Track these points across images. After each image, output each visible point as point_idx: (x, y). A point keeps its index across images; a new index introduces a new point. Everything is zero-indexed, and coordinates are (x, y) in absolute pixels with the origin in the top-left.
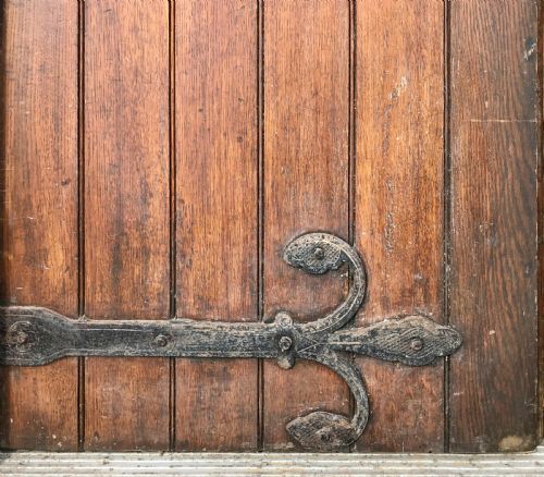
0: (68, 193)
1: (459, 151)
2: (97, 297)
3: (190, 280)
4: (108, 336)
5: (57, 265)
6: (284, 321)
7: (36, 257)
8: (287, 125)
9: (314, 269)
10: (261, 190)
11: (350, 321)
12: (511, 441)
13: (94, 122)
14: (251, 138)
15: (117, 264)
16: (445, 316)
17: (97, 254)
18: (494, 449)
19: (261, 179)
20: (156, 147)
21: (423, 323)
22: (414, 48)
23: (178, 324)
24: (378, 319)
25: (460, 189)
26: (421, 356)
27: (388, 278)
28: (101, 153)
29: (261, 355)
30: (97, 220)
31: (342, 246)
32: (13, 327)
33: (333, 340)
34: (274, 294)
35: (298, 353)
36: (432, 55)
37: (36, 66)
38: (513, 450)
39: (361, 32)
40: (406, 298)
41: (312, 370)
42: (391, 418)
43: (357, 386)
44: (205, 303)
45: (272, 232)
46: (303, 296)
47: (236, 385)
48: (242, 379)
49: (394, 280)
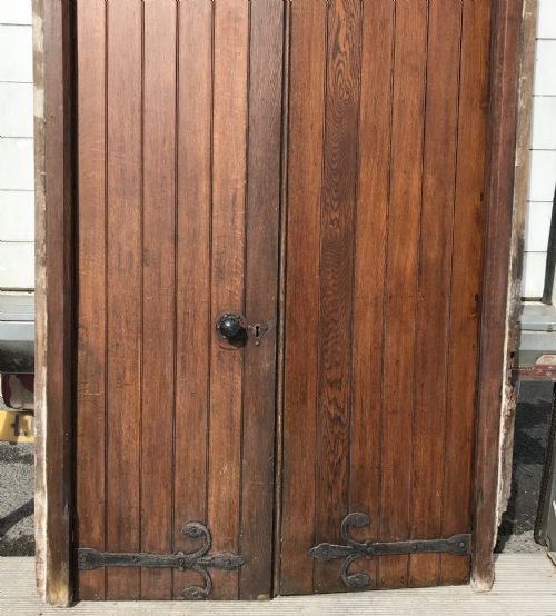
0: (101, 507)
1: (245, 493)
2: (111, 545)
3: (147, 539)
4: (116, 559)
5: (97, 533)
6: (181, 554)
7: (89, 530)
8: (183, 482)
9: (194, 536)
10: (173, 506)
11: (205, 554)
12: (261, 596)
13: (111, 482)
14: (170, 487)
15: (119, 533)
16: (239, 552)
17: (112, 529)
18: (256, 599)
19: (173, 502)
20: (134, 490)
21: (231, 555)
22: (230, 456)
23: (142, 555)
24: (216, 554)
25: (245, 508)
26: (231, 566)
27: (219, 539)
28: (114, 493)
29: (172, 566)
30: (112, 517)
31: (203, 527)
32: (80, 556)
33: (199, 561)
34: (178, 544)
35: (185, 565)
36: (236, 459)
37: (89, 459)
38: (262, 600)
39: (211, 450)
40: (226, 545)
41: (191, 572)
42: (219, 588)
43: (207, 577)
44: (152, 548)
45: (177, 521)
46: (188, 545)
47: (163, 577)
48: (166, 575)
49: (221, 540)
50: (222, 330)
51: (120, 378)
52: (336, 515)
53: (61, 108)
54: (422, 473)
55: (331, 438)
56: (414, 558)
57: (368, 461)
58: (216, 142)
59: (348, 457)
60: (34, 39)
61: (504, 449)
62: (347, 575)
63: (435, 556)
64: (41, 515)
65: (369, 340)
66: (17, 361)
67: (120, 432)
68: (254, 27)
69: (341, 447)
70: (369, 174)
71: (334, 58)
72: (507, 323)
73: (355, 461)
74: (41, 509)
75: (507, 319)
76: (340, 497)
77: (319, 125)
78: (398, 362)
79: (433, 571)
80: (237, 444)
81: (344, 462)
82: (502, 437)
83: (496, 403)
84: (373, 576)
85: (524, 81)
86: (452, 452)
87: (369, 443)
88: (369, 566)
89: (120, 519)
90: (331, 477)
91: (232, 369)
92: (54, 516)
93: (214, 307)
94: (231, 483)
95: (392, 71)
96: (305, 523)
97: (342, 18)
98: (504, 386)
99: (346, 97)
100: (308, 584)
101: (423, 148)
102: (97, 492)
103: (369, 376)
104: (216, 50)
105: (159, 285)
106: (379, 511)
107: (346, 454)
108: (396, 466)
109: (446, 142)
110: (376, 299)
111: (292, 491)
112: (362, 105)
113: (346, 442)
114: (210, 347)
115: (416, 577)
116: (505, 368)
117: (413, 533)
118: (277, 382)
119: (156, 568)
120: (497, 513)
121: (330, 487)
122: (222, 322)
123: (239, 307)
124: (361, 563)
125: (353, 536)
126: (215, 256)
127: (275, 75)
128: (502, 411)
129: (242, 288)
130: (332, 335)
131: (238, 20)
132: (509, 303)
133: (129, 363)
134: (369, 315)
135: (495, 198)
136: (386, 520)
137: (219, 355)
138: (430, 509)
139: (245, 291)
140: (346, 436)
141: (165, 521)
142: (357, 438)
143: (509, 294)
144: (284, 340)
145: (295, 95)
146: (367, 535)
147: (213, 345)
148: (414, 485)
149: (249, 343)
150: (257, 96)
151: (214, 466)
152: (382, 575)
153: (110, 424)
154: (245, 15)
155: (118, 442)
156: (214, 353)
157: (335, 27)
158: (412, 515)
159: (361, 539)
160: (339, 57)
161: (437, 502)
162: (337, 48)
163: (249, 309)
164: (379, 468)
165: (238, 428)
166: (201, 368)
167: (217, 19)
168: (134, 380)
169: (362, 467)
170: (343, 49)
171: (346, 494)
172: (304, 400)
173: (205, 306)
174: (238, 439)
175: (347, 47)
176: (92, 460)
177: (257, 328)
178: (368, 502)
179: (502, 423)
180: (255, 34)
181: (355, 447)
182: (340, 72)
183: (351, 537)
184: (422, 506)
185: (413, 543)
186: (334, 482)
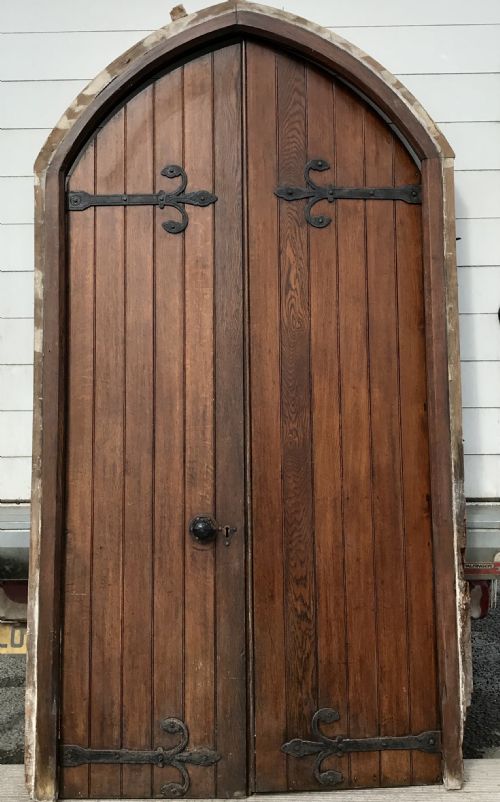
0: (85, 703)
1: (219, 689)
2: (95, 741)
3: (127, 736)
4: (99, 755)
5: (81, 730)
6: (160, 750)
7: (74, 726)
8: (161, 679)
9: (171, 731)
10: (152, 702)
11: (183, 750)
12: (237, 793)
13: (95, 678)
14: (149, 683)
15: (102, 730)
16: (215, 748)
17: (95, 725)
18: (231, 797)
19: (153, 698)
20: (116, 687)
21: (208, 751)
22: (204, 652)
23: (123, 751)
24: (193, 749)
25: (220, 702)
26: (208, 762)
27: (195, 735)
28: (97, 689)
29: (151, 763)
30: (95, 714)
31: (180, 723)
32: (66, 752)
33: (177, 757)
34: (157, 740)
35: (165, 762)
36: (211, 653)
37: (74, 657)
38: (238, 798)
39: (187, 647)
40: (202, 741)
41: (170, 768)
42: (197, 785)
43: (185, 773)
44: (133, 744)
45: (156, 718)
46: (166, 741)
47: (143, 774)
48: (146, 770)
49: (198, 736)
50: (195, 532)
51: (104, 579)
52: (306, 711)
53: (57, 344)
54: (387, 669)
55: (299, 633)
56: (385, 756)
57: (335, 656)
58: (188, 367)
59: (316, 653)
60: (35, 289)
61: (463, 643)
62: (321, 772)
63: (406, 753)
64: (32, 710)
65: (330, 540)
66: (7, 568)
67: (104, 630)
68: (219, 271)
69: (308, 644)
70: (322, 390)
71: (286, 294)
72: (454, 520)
73: (322, 655)
74: (32, 704)
75: (454, 517)
76: (310, 691)
77: (276, 351)
78: (358, 560)
79: (406, 769)
80: (211, 641)
81: (312, 658)
82: (459, 630)
83: (450, 597)
84: (345, 774)
85: (451, 309)
86: (416, 648)
87: (335, 640)
88: (340, 763)
89: (103, 715)
90: (300, 674)
91: (205, 569)
92: (43, 711)
93: (188, 510)
94: (206, 678)
95: (338, 302)
96: (277, 718)
97: (292, 262)
98: (457, 581)
99: (298, 325)
100: (282, 782)
101: (369, 366)
102: (82, 689)
103: (331, 573)
104: (187, 292)
105: (139, 492)
106: (348, 707)
107: (314, 649)
108: (361, 661)
109: (389, 360)
110: (335, 500)
111: (264, 687)
112: (312, 332)
113: (313, 639)
114: (184, 549)
115: (389, 776)
116: (456, 563)
117: (382, 730)
118: (246, 580)
119: (138, 763)
120: (462, 707)
121: (300, 683)
122: (195, 523)
123: (210, 510)
124: (333, 760)
125: (324, 731)
126: (188, 465)
127: (237, 310)
128: (458, 604)
129: (212, 492)
130: (296, 535)
131: (204, 267)
132: (454, 503)
133: (111, 564)
134: (329, 516)
135: (434, 408)
136: (356, 717)
137: (192, 555)
138: (398, 704)
139: (215, 496)
140: (312, 632)
141: (145, 717)
142: (323, 634)
143: (454, 494)
144: (252, 540)
145: (254, 326)
146: (338, 731)
147: (187, 546)
148: (380, 680)
149: (220, 543)
150: (222, 328)
151: (190, 662)
152: (354, 772)
153: (95, 623)
154: (210, 262)
155: (101, 640)
156: (188, 554)
157: (287, 269)
158: (380, 712)
159: (331, 735)
160: (291, 293)
161: (405, 698)
162: (289, 285)
163: (219, 511)
164: (346, 663)
165: (211, 624)
166: (177, 567)
167: (187, 267)
168: (116, 581)
169: (329, 663)
170: (293, 287)
171: (315, 689)
172: (272, 597)
173: (179, 511)
174: (212, 635)
175: (297, 284)
176: (77, 658)
177: (227, 529)
178: (337, 698)
179: (459, 617)
180: (219, 278)
181: (322, 642)
182: (292, 305)
183: (322, 733)
184: (390, 702)
185: (383, 740)
186: (303, 678)
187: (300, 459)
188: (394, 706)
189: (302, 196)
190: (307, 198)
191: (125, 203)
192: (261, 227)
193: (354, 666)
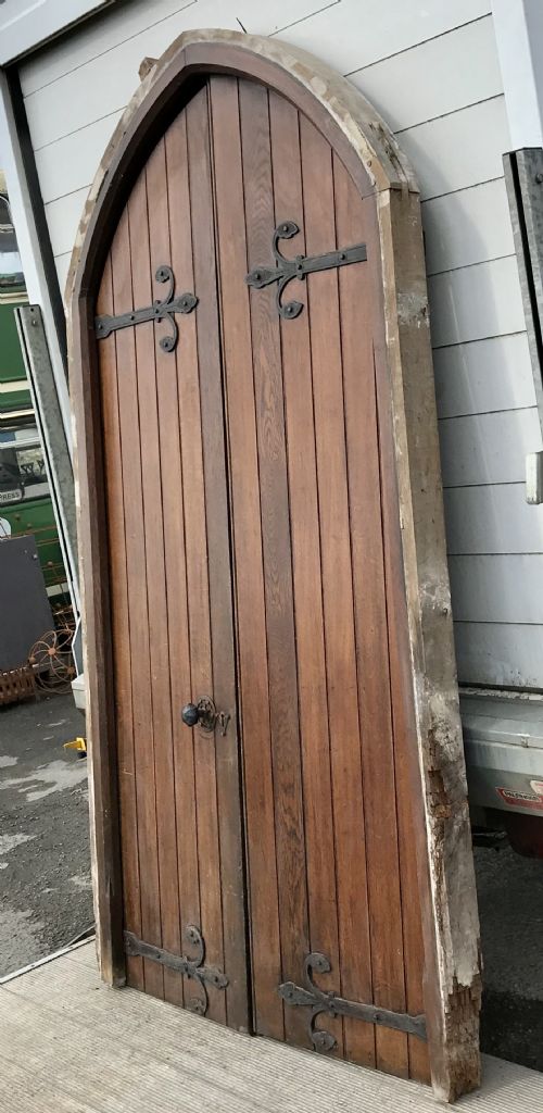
0: (137, 891)
1: (224, 904)
2: (145, 934)
5: (137, 919)
6: (185, 959)
7: (132, 913)
8: (184, 879)
10: (179, 904)
11: (201, 964)
12: (242, 1028)
14: (176, 882)
15: (149, 923)
16: (224, 972)
18: (238, 1030)
19: (180, 900)
22: (212, 858)
24: (208, 966)
25: (226, 919)
27: (210, 951)
31: (198, 934)
32: (127, 939)
33: (197, 971)
34: (184, 947)
35: (189, 972)
36: (216, 862)
37: (128, 840)
39: (200, 848)
40: (215, 959)
42: (213, 1008)
43: (203, 991)
44: (169, 946)
45: (183, 922)
46: (190, 950)
47: (177, 981)
49: (212, 952)
52: (299, 951)
54: (379, 919)
55: (289, 854)
56: (381, 1031)
57: (326, 889)
59: (306, 881)
61: (440, 905)
62: (314, 1030)
63: (402, 1036)
65: (316, 739)
67: (145, 816)
68: (203, 394)
69: (299, 869)
70: (302, 542)
71: (262, 415)
72: (418, 730)
73: (312, 890)
75: (418, 725)
76: (302, 928)
78: (345, 770)
79: (402, 1057)
80: (216, 847)
81: (302, 887)
82: (434, 886)
83: (421, 836)
84: (339, 1041)
87: (325, 869)
88: (334, 1026)
89: (149, 908)
90: (293, 904)
91: (209, 761)
93: (194, 690)
94: (215, 889)
96: (273, 952)
97: (266, 371)
98: (427, 817)
99: (275, 456)
100: (279, 1028)
102: (135, 876)
103: (319, 783)
104: (182, 424)
105: (160, 665)
106: (340, 958)
107: (304, 876)
108: (352, 904)
110: (319, 688)
111: (259, 910)
112: (290, 464)
113: (303, 864)
114: (193, 735)
115: (385, 1059)
116: (424, 790)
117: (376, 997)
119: (172, 970)
120: (442, 992)
121: (291, 915)
123: (210, 692)
124: (326, 1019)
125: (316, 981)
126: (192, 636)
128: (430, 850)
129: (210, 670)
130: (282, 730)
132: (416, 705)
133: (147, 744)
134: (314, 708)
136: (348, 973)
137: (199, 743)
138: (392, 969)
139: (213, 675)
140: (302, 856)
141: (175, 919)
142: (313, 860)
143: (416, 693)
144: (243, 732)
146: (331, 986)
147: (195, 732)
150: (209, 466)
151: (203, 868)
152: (348, 1042)
154: (197, 384)
155: (144, 825)
156: (196, 742)
157: (261, 382)
159: (324, 988)
160: (267, 413)
161: (399, 963)
162: (264, 404)
163: (216, 694)
164: (337, 902)
166: (189, 755)
167: (180, 392)
169: (320, 898)
170: (269, 405)
171: (307, 926)
172: (263, 804)
173: (188, 690)
174: (216, 839)
175: (272, 401)
176: (130, 842)
177: (222, 716)
178: (329, 944)
179: (432, 868)
181: (312, 869)
182: (269, 430)
183: (314, 983)
184: (384, 962)
185: (376, 1011)
186: (295, 910)
187: (285, 633)
188: (389, 970)
189: (271, 280)
190: (278, 279)
191: (133, 322)
192: (235, 330)
193: (344, 908)
